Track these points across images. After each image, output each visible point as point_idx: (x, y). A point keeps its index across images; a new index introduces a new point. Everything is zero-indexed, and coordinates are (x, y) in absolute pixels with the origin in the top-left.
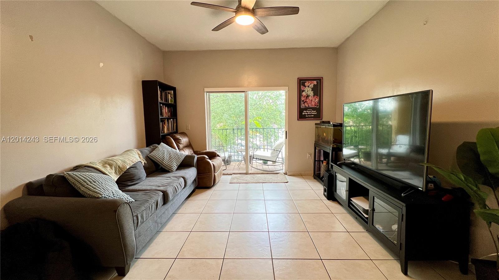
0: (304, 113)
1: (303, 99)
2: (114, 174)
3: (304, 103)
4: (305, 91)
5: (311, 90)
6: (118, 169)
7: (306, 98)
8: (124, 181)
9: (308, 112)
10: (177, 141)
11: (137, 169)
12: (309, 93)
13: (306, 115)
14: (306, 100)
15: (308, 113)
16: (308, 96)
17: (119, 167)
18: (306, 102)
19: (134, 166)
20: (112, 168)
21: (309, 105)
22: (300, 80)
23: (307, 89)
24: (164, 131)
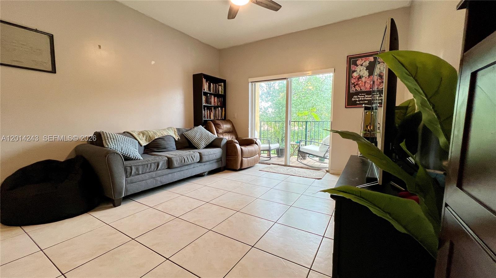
0: (354, 99)
1: (353, 81)
2: (144, 141)
3: (354, 87)
4: (356, 71)
5: (365, 68)
6: (148, 137)
7: (358, 80)
8: (152, 148)
9: (360, 97)
10: (217, 126)
11: (165, 141)
12: (361, 74)
13: (357, 101)
14: (357, 82)
15: (360, 99)
16: (360, 77)
17: (149, 136)
18: (357, 84)
19: (162, 138)
20: (143, 136)
21: (362, 88)
22: (349, 58)
23: (358, 69)
24: (210, 117)
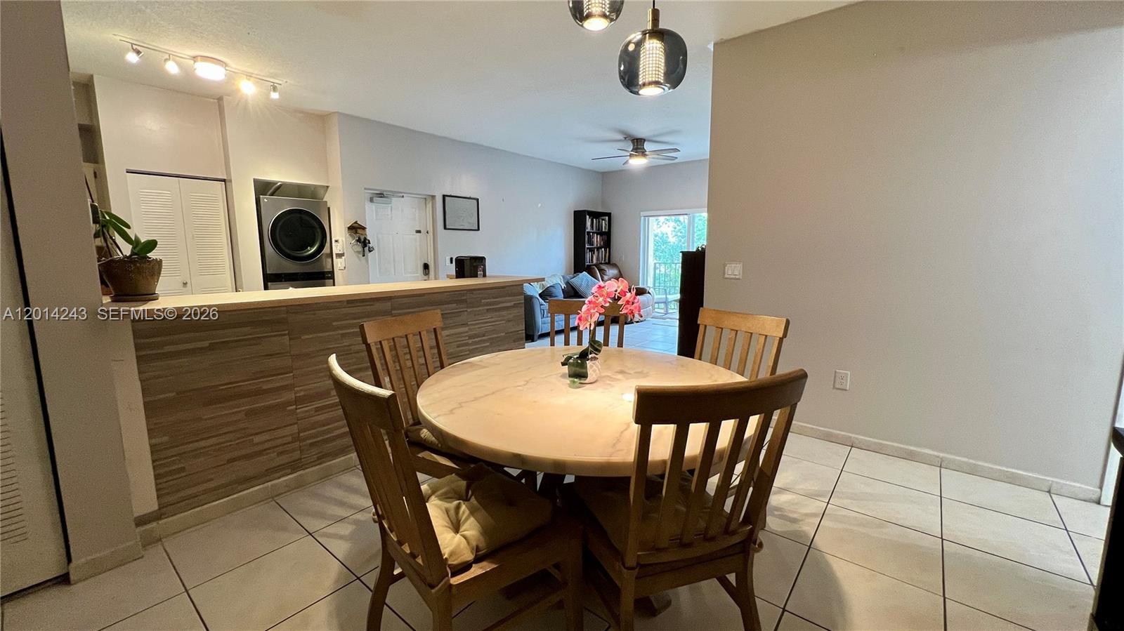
24: (592, 262)
